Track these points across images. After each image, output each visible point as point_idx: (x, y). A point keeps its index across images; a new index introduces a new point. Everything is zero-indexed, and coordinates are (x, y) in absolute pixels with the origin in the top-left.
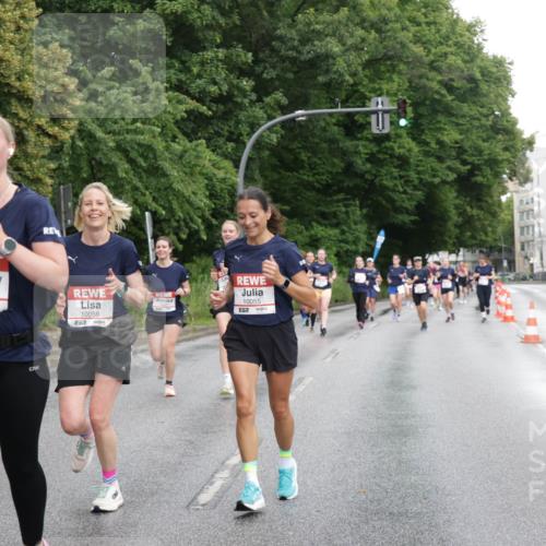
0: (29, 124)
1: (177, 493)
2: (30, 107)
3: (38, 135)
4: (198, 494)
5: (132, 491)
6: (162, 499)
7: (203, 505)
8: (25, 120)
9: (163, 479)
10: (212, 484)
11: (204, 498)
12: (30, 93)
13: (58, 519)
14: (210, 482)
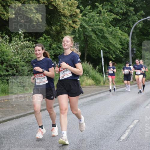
0: (67, 23)
1: (114, 136)
2: (67, 19)
3: (70, 27)
4: (121, 136)
5: (100, 135)
6: (110, 138)
7: (122, 140)
8: (66, 23)
9: (109, 132)
10: (125, 133)
11: (123, 138)
12: (67, 14)
13: (79, 143)
14: (124, 133)
